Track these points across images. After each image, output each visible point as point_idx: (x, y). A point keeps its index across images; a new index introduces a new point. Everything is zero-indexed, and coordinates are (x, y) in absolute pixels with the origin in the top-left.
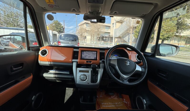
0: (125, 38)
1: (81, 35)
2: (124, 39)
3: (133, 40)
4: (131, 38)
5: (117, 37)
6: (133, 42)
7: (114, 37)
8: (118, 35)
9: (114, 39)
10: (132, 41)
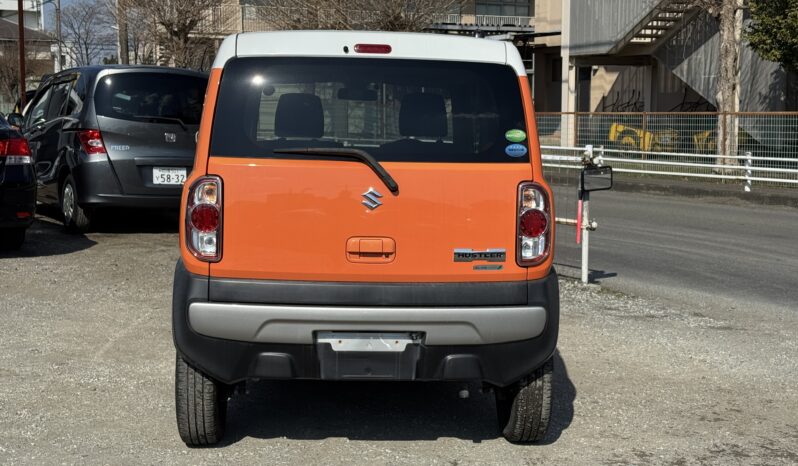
0: (685, 65)
1: (184, 31)
2: (682, 72)
3: (773, 88)
4: (730, 60)
5: (603, 50)
6: (773, 106)
7: (565, 54)
8: (610, 31)
9: (569, 75)
10: (763, 88)
